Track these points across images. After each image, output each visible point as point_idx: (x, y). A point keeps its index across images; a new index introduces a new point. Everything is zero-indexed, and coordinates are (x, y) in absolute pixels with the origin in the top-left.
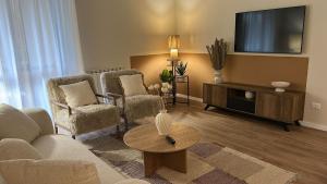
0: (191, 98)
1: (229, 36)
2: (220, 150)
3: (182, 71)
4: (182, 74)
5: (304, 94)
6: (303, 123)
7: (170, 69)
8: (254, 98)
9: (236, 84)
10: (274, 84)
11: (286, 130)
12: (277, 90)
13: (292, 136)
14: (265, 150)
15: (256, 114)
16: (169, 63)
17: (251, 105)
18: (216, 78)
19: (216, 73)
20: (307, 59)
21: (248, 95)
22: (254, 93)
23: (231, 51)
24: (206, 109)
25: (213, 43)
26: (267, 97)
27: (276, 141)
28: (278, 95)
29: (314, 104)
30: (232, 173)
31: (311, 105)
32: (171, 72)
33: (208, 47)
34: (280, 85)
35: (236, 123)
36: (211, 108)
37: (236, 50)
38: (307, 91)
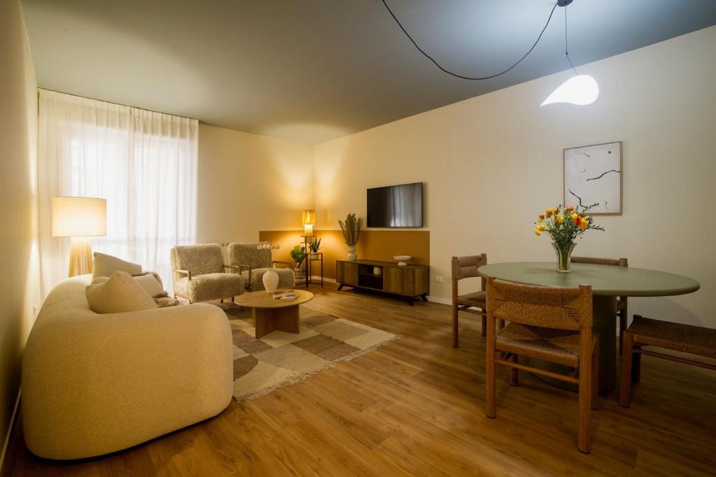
0: (326, 279)
1: (361, 212)
2: (334, 320)
3: (315, 247)
4: (315, 251)
5: (429, 267)
6: (431, 298)
7: (304, 245)
8: (382, 274)
9: (374, 261)
10: (397, 258)
11: (411, 304)
12: (400, 264)
13: (416, 310)
14: (380, 320)
15: (384, 290)
16: (303, 239)
17: (379, 281)
18: (350, 255)
19: (349, 249)
20: (429, 232)
21: (376, 271)
22: (381, 268)
23: (364, 227)
24: (339, 289)
25: (346, 219)
26: (393, 270)
27: (395, 313)
28: (402, 268)
29: (437, 277)
30: (334, 337)
31: (435, 278)
32: (303, 249)
33: (340, 222)
34: (402, 259)
35: (366, 301)
36: (345, 288)
37: (369, 225)
38: (431, 265)
